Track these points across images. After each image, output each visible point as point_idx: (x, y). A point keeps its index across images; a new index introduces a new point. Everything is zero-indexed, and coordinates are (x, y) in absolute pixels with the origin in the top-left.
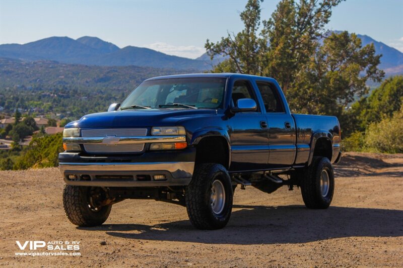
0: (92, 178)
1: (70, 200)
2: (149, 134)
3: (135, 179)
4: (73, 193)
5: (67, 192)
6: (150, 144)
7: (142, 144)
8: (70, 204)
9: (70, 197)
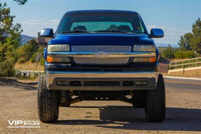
0: (82, 84)
1: (46, 102)
2: (132, 51)
3: (121, 84)
4: (49, 96)
5: (43, 95)
6: (133, 58)
7: (127, 57)
8: (47, 105)
9: (47, 99)
